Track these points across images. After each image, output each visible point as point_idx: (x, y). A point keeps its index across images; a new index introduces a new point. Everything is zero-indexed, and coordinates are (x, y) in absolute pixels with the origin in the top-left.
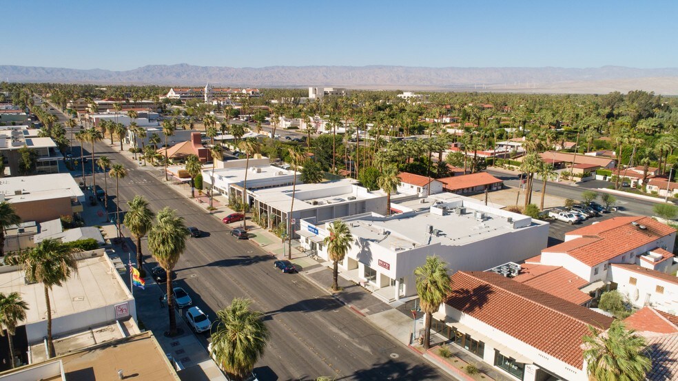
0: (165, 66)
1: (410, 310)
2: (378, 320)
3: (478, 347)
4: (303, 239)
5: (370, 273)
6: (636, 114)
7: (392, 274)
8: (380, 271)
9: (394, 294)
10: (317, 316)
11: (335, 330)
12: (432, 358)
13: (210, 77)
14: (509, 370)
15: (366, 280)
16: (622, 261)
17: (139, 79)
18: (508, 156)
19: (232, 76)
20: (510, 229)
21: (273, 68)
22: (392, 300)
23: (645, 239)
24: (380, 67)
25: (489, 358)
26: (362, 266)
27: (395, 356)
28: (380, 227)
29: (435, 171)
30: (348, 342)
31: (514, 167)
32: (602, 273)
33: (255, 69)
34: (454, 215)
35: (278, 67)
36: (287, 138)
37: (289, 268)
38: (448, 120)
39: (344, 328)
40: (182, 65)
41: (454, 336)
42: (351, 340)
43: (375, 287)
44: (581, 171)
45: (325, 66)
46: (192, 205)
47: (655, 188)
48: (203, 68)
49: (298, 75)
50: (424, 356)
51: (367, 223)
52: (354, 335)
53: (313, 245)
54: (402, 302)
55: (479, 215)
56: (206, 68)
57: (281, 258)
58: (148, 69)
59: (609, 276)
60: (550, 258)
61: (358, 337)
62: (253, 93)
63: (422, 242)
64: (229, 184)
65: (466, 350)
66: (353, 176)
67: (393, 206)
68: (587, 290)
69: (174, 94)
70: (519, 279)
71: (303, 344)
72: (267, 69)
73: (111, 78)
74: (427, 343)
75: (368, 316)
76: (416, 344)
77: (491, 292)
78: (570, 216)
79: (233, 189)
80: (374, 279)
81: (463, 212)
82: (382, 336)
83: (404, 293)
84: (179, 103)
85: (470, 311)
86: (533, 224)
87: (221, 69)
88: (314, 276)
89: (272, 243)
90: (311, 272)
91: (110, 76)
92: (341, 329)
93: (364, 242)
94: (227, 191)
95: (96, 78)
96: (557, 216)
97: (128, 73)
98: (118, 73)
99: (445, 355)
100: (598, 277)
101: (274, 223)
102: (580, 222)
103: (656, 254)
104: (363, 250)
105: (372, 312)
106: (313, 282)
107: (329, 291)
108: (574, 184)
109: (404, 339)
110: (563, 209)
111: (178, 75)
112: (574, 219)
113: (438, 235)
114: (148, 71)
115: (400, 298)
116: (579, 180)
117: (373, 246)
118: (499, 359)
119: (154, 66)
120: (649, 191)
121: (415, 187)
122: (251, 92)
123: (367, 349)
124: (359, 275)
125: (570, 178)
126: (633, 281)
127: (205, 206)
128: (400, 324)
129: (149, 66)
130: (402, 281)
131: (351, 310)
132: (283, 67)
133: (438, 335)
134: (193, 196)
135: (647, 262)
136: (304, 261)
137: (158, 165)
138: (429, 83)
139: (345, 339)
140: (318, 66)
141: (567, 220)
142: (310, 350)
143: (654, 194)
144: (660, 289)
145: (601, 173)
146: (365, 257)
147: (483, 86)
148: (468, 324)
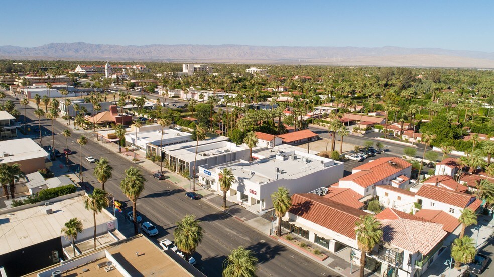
0: (66, 43)
1: (269, 217)
2: (251, 223)
3: (306, 234)
4: (200, 178)
5: (244, 197)
6: (401, 85)
7: (258, 197)
8: (250, 195)
9: (259, 209)
10: (217, 223)
11: (228, 230)
12: (282, 241)
13: (103, 52)
14: (322, 244)
15: (242, 201)
16: (382, 184)
17: (45, 53)
18: (322, 117)
19: (120, 52)
20: (322, 167)
21: (151, 46)
22: (258, 212)
23: (394, 171)
24: (232, 46)
25: (312, 239)
26: (239, 194)
27: (263, 241)
28: (248, 170)
29: (277, 130)
30: (237, 236)
31: (326, 124)
32: (371, 191)
33: (138, 47)
34: (290, 160)
35: (155, 45)
36: (173, 105)
37: (195, 197)
38: (282, 89)
39: (233, 229)
40: (79, 43)
41: (293, 229)
42: (238, 235)
43: (247, 205)
44: (365, 127)
45: (190, 45)
46: (121, 158)
47: (407, 137)
48: (97, 45)
49: (171, 51)
50: (278, 240)
51: (240, 167)
52: (239, 232)
53: (207, 182)
54: (263, 213)
55: (304, 160)
56: (99, 46)
57: (189, 190)
58: (52, 46)
59: (375, 192)
60: (344, 184)
61: (242, 233)
62: (141, 68)
63: (273, 178)
64: (146, 144)
65: (300, 236)
66: (225, 134)
67: (253, 155)
68: (362, 201)
69: (81, 69)
70: (326, 196)
71: (213, 239)
72: (147, 46)
73: (21, 53)
74: (280, 233)
75: (245, 222)
76: (274, 235)
77: (313, 205)
78: (357, 157)
79: (149, 147)
80: (247, 200)
81: (295, 158)
82: (255, 232)
83: (264, 208)
84: (85, 76)
85: (301, 215)
86: (335, 164)
87: (111, 46)
88: (211, 200)
89: (180, 181)
90: (208, 198)
91: (20, 51)
92: (231, 230)
93: (241, 180)
94: (145, 148)
95: (9, 53)
96: (350, 157)
97: (35, 48)
98: (27, 49)
99: (289, 239)
100: (368, 193)
101: (181, 169)
102: (363, 160)
103: (400, 179)
104: (240, 185)
105: (248, 219)
106: (211, 204)
107: (222, 209)
108: (361, 135)
109: (267, 233)
110: (353, 152)
111: (77, 51)
112: (359, 158)
113: (282, 173)
114: (52, 47)
115: (263, 210)
116: (364, 132)
117: (246, 182)
118: (317, 239)
119: (57, 43)
120: (404, 139)
121: (265, 142)
122: (139, 68)
123: (248, 239)
124: (238, 199)
125: (359, 131)
126: (386, 194)
127: (130, 158)
128: (264, 225)
129: (53, 44)
130: (263, 201)
131: (235, 219)
132: (159, 45)
133: (285, 229)
134: (121, 152)
135: (395, 184)
136: (203, 192)
137: (87, 129)
138: (267, 58)
139: (235, 235)
140: (185, 45)
141: (355, 159)
142: (217, 241)
143: (407, 141)
144: (399, 198)
145: (377, 128)
146: (241, 188)
147: (305, 60)
148: (301, 222)
